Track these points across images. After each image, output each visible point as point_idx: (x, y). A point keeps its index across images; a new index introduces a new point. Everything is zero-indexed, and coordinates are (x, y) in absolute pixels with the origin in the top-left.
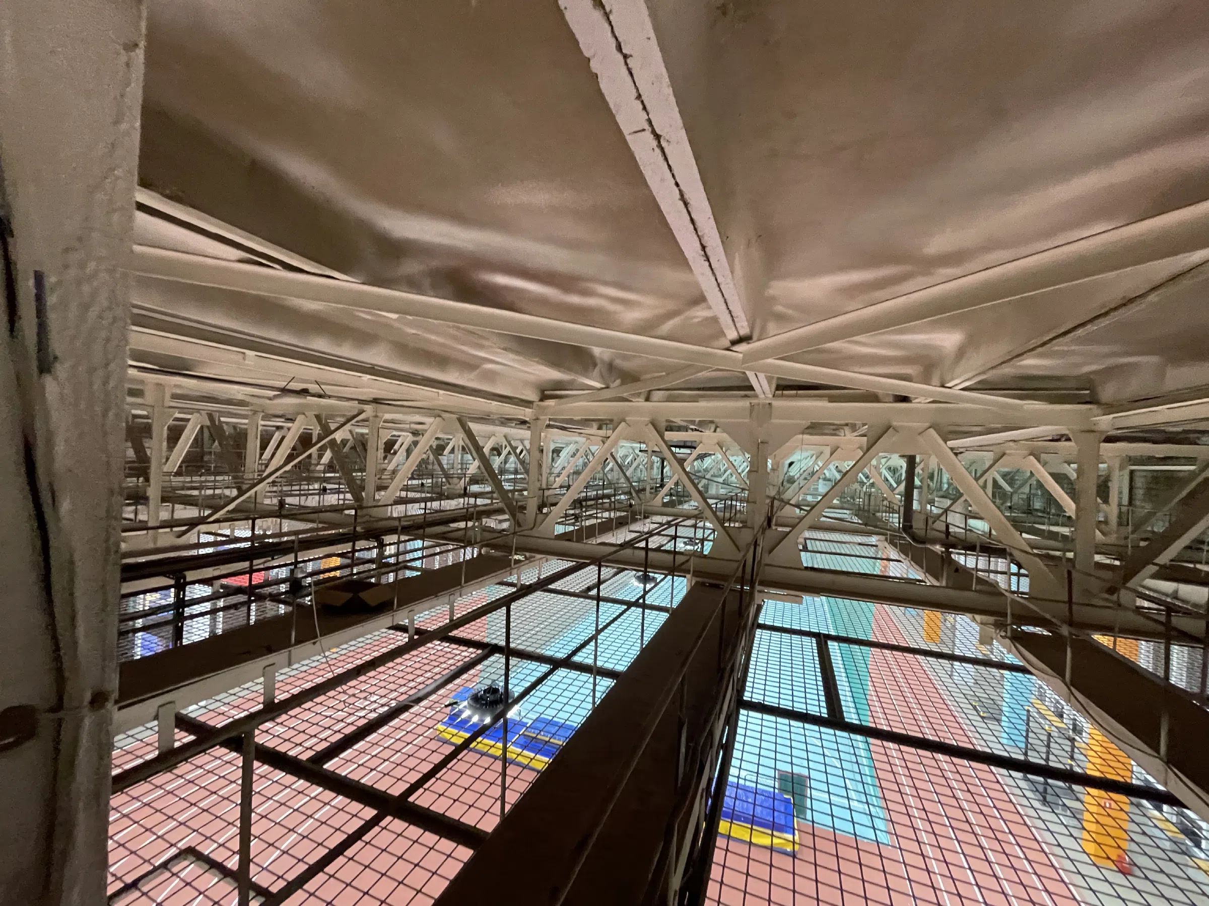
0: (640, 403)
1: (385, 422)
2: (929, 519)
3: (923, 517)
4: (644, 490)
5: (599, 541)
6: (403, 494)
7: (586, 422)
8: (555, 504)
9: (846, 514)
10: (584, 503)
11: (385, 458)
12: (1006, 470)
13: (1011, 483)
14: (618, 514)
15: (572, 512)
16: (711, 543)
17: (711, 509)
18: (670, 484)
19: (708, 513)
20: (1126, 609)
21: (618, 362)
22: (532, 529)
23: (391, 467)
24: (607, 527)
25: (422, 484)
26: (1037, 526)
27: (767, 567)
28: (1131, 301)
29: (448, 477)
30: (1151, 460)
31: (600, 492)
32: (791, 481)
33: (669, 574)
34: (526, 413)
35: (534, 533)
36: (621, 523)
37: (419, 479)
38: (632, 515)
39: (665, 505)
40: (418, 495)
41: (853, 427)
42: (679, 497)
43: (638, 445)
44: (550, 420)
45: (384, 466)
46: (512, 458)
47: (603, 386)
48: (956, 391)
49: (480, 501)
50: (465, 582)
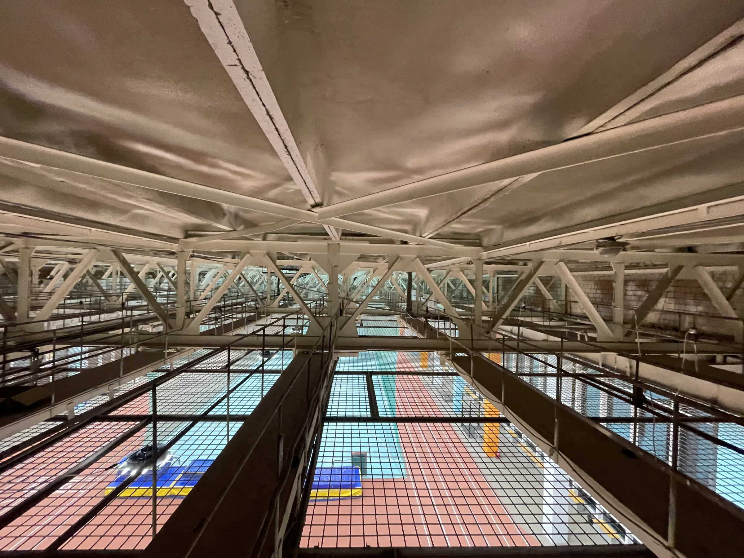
0: (258, 241)
1: (37, 252)
2: (420, 305)
3: (416, 304)
4: (266, 298)
5: (234, 333)
6: (61, 311)
7: (222, 254)
8: (199, 311)
9: (382, 305)
10: (223, 309)
11: (41, 282)
12: (453, 278)
13: (454, 284)
14: (248, 315)
15: (214, 316)
16: (307, 328)
17: (307, 307)
18: (283, 293)
19: (305, 310)
20: (493, 340)
21: (241, 214)
22: (181, 329)
23: (48, 289)
24: (240, 324)
25: (81, 303)
26: (465, 305)
27: (340, 339)
28: (486, 200)
29: (107, 296)
30: (503, 272)
31: (234, 301)
32: (355, 288)
33: (280, 350)
34: (174, 247)
35: (184, 332)
36: (250, 320)
37: (78, 299)
38: (258, 314)
39: (280, 307)
40: (77, 311)
41: (384, 258)
42: (288, 301)
43: (261, 269)
44: (193, 252)
45: (40, 289)
46: (166, 280)
47: (232, 229)
48: (426, 239)
49: (136, 313)
50: (124, 374)
